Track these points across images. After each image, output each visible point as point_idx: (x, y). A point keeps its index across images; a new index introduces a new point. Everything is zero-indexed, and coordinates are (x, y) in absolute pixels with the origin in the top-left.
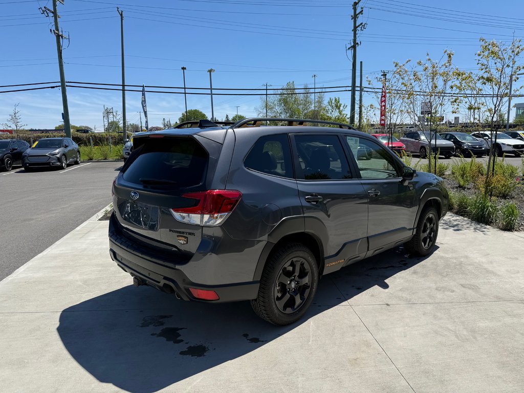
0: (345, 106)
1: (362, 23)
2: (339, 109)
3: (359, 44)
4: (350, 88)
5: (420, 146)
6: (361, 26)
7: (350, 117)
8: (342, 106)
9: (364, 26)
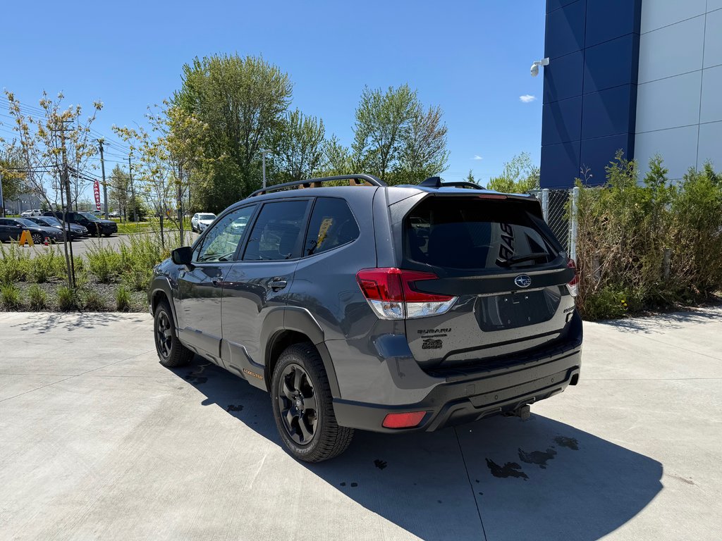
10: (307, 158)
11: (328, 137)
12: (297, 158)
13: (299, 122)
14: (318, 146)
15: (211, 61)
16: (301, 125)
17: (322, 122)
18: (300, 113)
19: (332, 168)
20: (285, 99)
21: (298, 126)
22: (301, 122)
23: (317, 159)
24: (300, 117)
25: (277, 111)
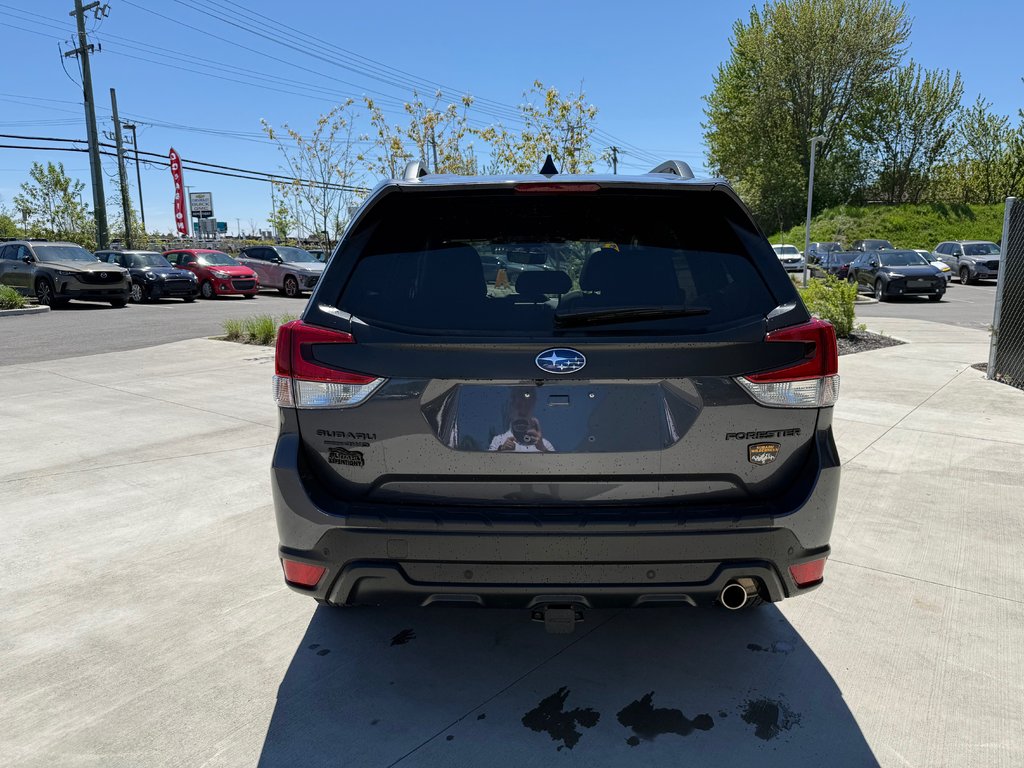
0: (80, 186)
1: (98, 3)
2: (65, 190)
3: (96, 47)
4: (86, 146)
5: (283, 275)
6: (94, 9)
7: (95, 211)
8: (72, 183)
9: (103, 10)
10: (921, 144)
11: (967, 102)
12: (903, 146)
13: (913, 84)
14: (947, 121)
15: (775, 10)
16: (917, 88)
17: (958, 77)
18: (916, 68)
19: (972, 156)
20: (897, 47)
21: (911, 90)
22: (917, 82)
23: (941, 144)
24: (916, 75)
25: (880, 69)
